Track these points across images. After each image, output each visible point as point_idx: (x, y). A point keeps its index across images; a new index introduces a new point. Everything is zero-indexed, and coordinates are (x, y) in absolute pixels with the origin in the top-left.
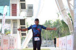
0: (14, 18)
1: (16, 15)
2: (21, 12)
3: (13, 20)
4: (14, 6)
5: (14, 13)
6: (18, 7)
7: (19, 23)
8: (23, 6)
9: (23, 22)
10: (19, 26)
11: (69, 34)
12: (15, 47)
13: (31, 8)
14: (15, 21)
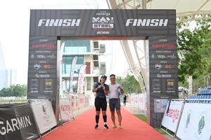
0: (88, 75)
1: (89, 73)
2: (94, 69)
3: (87, 78)
4: (88, 64)
5: (88, 71)
7: (92, 80)
8: (96, 65)
10: (92, 83)
11: (140, 92)
12: (90, 104)
13: (104, 66)
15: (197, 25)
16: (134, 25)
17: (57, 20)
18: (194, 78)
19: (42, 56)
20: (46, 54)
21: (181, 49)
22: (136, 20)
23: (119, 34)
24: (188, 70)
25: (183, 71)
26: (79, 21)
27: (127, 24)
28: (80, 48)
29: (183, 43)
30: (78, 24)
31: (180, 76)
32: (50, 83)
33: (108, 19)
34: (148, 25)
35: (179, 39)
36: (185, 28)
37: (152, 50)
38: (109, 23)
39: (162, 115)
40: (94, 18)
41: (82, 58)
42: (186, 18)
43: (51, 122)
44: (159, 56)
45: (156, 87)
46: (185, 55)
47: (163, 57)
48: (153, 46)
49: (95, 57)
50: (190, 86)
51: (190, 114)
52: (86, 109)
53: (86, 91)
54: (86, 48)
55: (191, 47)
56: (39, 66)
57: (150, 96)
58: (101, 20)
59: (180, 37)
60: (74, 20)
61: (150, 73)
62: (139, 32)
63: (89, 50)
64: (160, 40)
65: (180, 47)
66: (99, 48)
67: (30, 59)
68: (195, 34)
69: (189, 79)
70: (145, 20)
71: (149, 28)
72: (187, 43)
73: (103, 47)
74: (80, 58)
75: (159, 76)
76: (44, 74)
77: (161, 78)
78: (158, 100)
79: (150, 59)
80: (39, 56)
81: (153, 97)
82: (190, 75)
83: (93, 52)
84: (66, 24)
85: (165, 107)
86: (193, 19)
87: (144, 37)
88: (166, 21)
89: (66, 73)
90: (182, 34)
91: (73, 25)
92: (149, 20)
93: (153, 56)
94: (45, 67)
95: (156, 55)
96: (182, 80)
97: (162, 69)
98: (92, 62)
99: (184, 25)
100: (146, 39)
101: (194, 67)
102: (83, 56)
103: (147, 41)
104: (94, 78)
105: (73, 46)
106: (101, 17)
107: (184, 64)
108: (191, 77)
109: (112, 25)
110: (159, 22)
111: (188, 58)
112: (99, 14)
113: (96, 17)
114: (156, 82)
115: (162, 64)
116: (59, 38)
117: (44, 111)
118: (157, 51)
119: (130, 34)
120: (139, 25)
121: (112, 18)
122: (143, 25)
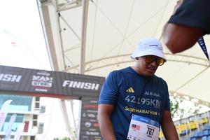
1: (27, 131)
4: (27, 123)
6: (31, 124)
7: (29, 139)
13: (42, 125)
14: (25, 137)
16: (70, 86)
22: (72, 82)
23: (56, 93)
26: (20, 77)
27: (64, 85)
28: (22, 106)
30: (18, 80)
33: (48, 79)
34: (82, 87)
37: (83, 110)
38: (48, 81)
40: (34, 76)
48: (85, 106)
49: (35, 117)
58: (41, 79)
60: (15, 76)
62: (75, 93)
63: (29, 110)
64: (92, 101)
70: (80, 83)
71: (83, 90)
74: (20, 116)
75: (88, 133)
77: (90, 136)
79: (82, 117)
83: (34, 111)
84: (7, 79)
87: (78, 98)
88: (98, 85)
91: (13, 80)
92: (83, 83)
93: (84, 115)
95: (87, 113)
97: (92, 127)
100: (80, 99)
102: (23, 115)
103: (81, 101)
106: (41, 76)
110: (91, 86)
112: (40, 73)
115: (91, 122)
118: (88, 111)
119: (66, 94)
120: (74, 86)
121: (51, 78)
122: (78, 87)
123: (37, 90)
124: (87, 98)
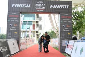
0: (34, 30)
1: (35, 29)
3: (33, 31)
4: (34, 25)
5: (34, 28)
6: (36, 26)
7: (36, 32)
8: (38, 25)
9: (37, 32)
10: (36, 34)
12: (34, 43)
13: (41, 26)
14: (34, 32)
15: (82, 9)
16: (54, 7)
17: (20, 5)
18: (80, 32)
19: (13, 21)
20: (15, 20)
21: (75, 19)
22: (54, 5)
24: (77, 28)
25: (75, 29)
26: (30, 5)
27: (51, 7)
28: (31, 18)
29: (75, 17)
30: (29, 7)
31: (74, 31)
32: (16, 33)
33: (42, 5)
34: (60, 8)
35: (74, 15)
36: (76, 10)
37: (61, 19)
38: (43, 6)
39: (65, 47)
40: (36, 4)
41: (31, 22)
42: (77, 6)
43: (17, 50)
44: (64, 22)
45: (63, 35)
46: (76, 22)
47: (66, 22)
48: (62, 17)
49: (37, 22)
50: (78, 36)
51: (77, 47)
52: (33, 45)
53: (33, 37)
54: (33, 18)
55: (79, 19)
56: (12, 25)
57: (60, 39)
58: (39, 5)
59: (74, 14)
60: (28, 5)
61: (60, 29)
62: (56, 11)
63: (34, 19)
64: (65, 15)
65: (74, 18)
66: (39, 18)
67: (8, 22)
68: (81, 13)
69: (78, 33)
70: (58, 6)
71: (60, 9)
72: (77, 17)
73: (41, 18)
74: (30, 22)
75: (64, 30)
76: (14, 28)
78: (64, 41)
79: (61, 23)
80: (12, 21)
81: (61, 39)
82: (78, 31)
83: (36, 20)
84: (24, 6)
85: (66, 44)
86: (80, 6)
87: (58, 13)
88: (68, 6)
89: (24, 29)
90: (75, 13)
91: (27, 7)
92: (60, 6)
94: (15, 25)
95: (63, 21)
96: (75, 33)
97: (66, 27)
98: (36, 24)
99: (76, 9)
100: (59, 14)
101: (80, 27)
102: (32, 21)
103: (59, 15)
104: (37, 31)
105: (28, 17)
107: (76, 26)
108: (78, 32)
109: (44, 7)
110: (65, 6)
111: (77, 23)
113: (37, 4)
114: (63, 33)
115: (65, 25)
116: (21, 13)
117: (13, 45)
118: (63, 19)
119: (52, 12)
120: (56, 7)
121: (44, 4)
122: (58, 7)
123: (38, 11)
124: (62, 13)
